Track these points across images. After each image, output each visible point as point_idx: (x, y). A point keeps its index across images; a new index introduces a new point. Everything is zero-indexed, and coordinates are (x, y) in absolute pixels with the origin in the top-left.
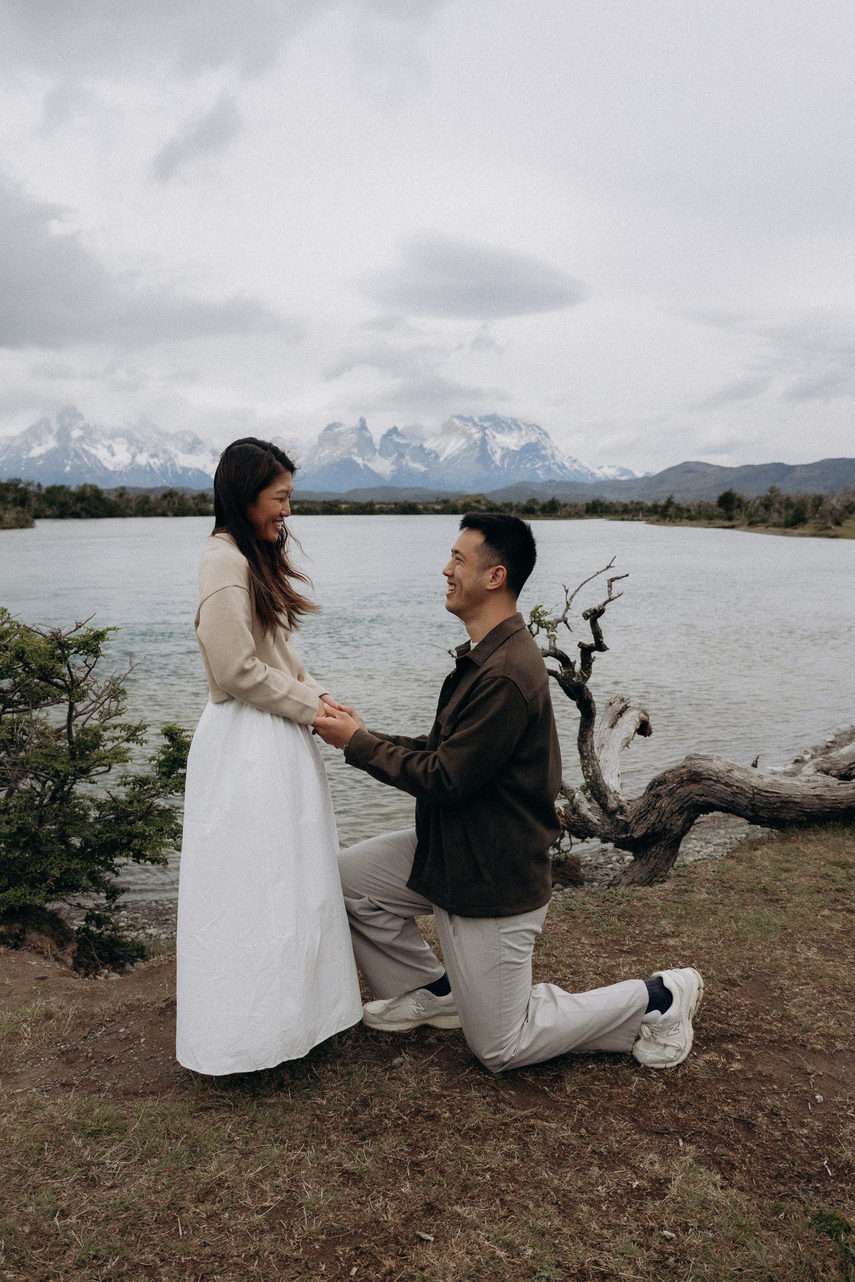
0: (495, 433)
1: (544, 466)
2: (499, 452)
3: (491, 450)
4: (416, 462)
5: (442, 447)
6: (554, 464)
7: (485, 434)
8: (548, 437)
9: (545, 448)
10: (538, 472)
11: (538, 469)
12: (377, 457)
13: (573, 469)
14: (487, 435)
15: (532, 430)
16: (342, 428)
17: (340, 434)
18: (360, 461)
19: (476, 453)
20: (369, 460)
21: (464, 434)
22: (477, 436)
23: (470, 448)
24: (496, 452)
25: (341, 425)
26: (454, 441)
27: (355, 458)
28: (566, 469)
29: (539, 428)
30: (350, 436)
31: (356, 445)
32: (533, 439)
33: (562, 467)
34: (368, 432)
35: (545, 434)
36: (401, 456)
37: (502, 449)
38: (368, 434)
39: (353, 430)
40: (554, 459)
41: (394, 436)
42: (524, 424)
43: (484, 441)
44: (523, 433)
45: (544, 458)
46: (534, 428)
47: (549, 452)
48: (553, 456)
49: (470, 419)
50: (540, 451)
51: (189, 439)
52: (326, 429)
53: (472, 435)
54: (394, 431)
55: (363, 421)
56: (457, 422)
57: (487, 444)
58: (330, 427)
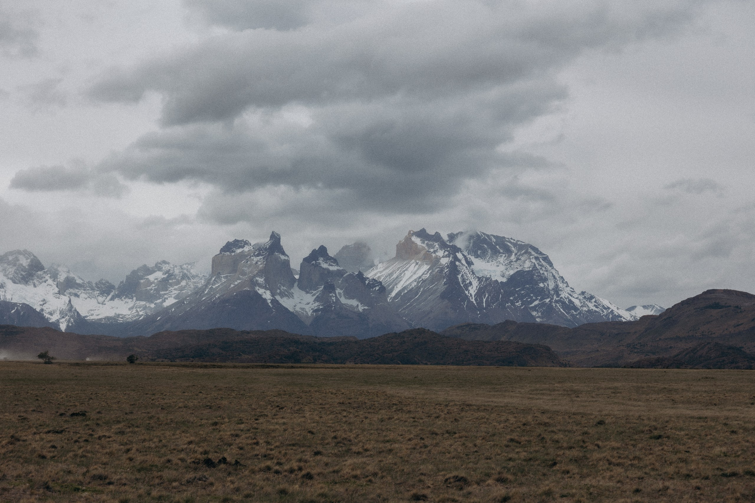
0: (472, 258)
1: (544, 304)
2: (475, 283)
3: (464, 281)
4: (352, 298)
5: (395, 276)
6: (556, 302)
7: (456, 259)
8: (551, 264)
9: (545, 280)
10: (534, 313)
11: (534, 308)
12: (296, 291)
13: (585, 309)
14: (459, 261)
15: (526, 252)
16: (246, 249)
17: (242, 256)
18: (267, 295)
19: (441, 286)
20: (282, 295)
21: (427, 257)
22: (445, 261)
23: (433, 279)
24: (471, 283)
25: (246, 243)
26: (412, 267)
27: (261, 291)
28: (575, 308)
29: (536, 250)
30: (255, 259)
31: (262, 273)
32: (527, 266)
33: (569, 306)
34: (284, 253)
35: (546, 259)
36: (330, 288)
37: (480, 279)
38: (283, 257)
39: (259, 250)
40: (558, 295)
41: (321, 260)
42: (515, 245)
43: (454, 268)
44: (513, 257)
45: (543, 293)
46: (530, 250)
47: (551, 285)
48: (557, 290)
49: (437, 237)
50: (537, 284)
51: (25, 262)
52: (223, 250)
53: (438, 259)
54: (322, 252)
55: (275, 239)
56: (417, 240)
57: (459, 272)
58: (229, 247)
